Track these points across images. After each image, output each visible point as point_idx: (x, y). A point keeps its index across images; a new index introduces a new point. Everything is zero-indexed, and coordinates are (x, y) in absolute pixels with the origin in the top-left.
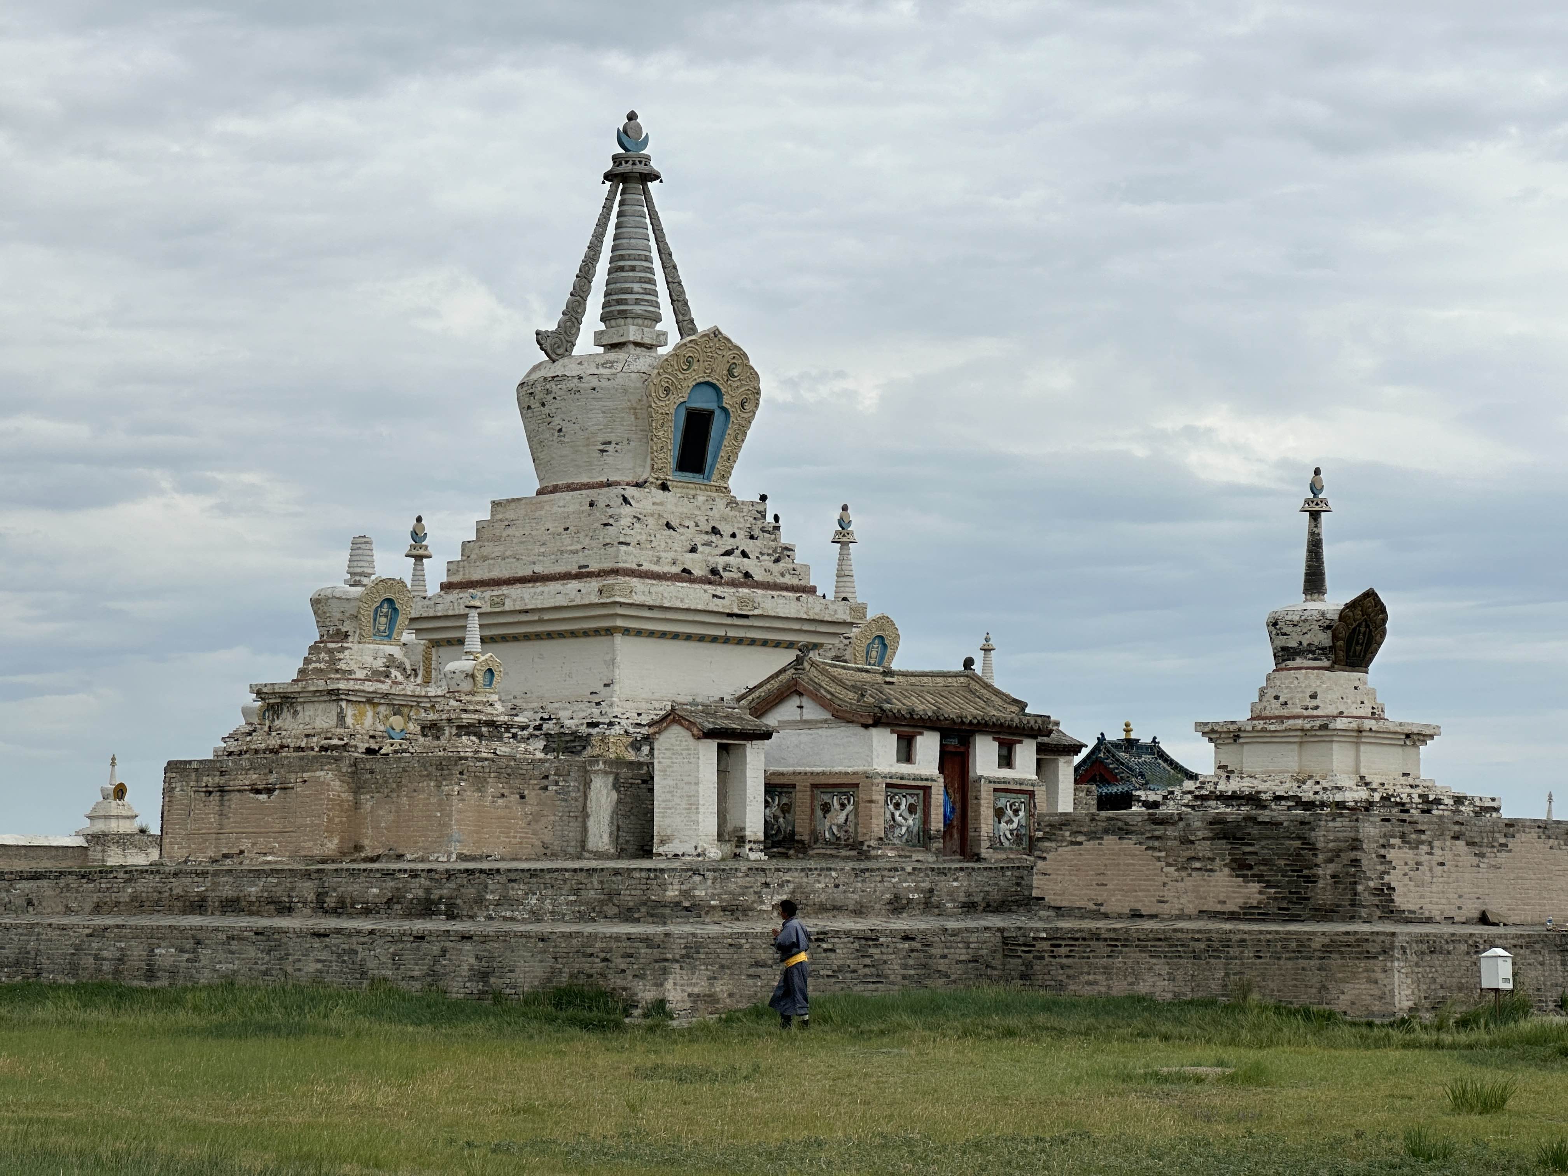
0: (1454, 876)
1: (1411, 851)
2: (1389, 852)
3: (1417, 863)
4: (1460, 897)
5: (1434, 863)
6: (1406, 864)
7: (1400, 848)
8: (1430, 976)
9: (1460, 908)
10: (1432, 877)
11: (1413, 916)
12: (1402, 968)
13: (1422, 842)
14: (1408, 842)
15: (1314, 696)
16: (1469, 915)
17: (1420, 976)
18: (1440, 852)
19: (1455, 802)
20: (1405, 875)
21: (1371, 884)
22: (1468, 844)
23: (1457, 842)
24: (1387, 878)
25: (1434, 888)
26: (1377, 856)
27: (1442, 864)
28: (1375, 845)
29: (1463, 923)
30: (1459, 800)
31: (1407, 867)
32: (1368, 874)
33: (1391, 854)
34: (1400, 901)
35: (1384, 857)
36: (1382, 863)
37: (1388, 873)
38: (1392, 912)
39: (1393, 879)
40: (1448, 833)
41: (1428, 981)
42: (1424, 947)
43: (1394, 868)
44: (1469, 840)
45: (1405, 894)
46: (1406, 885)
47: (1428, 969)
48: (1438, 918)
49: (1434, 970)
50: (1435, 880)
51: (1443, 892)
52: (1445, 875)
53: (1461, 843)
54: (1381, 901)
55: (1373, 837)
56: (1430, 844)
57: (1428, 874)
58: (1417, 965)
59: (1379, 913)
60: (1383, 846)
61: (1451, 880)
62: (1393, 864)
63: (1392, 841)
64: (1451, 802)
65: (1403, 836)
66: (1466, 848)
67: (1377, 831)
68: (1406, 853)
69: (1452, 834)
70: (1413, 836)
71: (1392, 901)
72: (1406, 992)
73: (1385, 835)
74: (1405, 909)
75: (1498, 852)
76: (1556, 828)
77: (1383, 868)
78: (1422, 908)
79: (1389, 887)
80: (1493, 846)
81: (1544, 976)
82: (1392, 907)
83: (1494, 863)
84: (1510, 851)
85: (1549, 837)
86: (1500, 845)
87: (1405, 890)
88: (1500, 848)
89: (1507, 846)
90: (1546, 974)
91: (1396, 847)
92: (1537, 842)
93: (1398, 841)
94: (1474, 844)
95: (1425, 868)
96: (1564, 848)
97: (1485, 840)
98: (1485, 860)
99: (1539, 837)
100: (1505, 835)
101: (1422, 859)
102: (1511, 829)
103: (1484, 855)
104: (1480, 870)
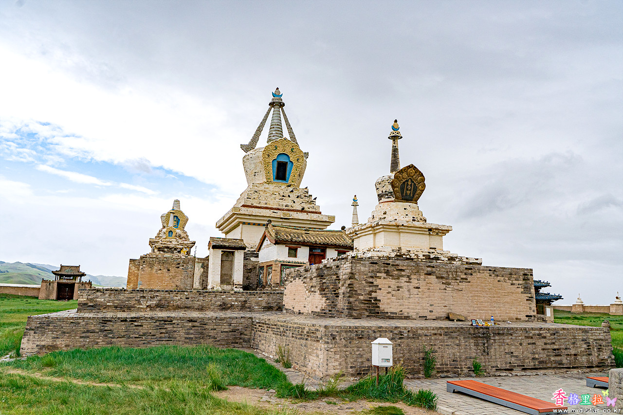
0: (427, 294)
1: (394, 280)
2: (376, 280)
3: (398, 287)
4: (431, 305)
5: (411, 287)
6: (389, 287)
7: (384, 278)
8: (357, 353)
9: (431, 311)
10: (410, 295)
11: (394, 315)
12: (331, 348)
13: (403, 276)
14: (392, 276)
15: (385, 213)
16: (438, 315)
17: (348, 353)
18: (417, 281)
19: (448, 259)
20: (389, 293)
21: (361, 298)
22: (437, 278)
23: (429, 277)
24: (374, 295)
25: (411, 300)
26: (367, 282)
27: (418, 288)
28: (365, 277)
30: (452, 259)
31: (390, 289)
32: (359, 292)
33: (377, 282)
34: (384, 306)
35: (372, 283)
36: (370, 286)
37: (376, 292)
38: (378, 313)
39: (379, 295)
40: (422, 271)
41: (355, 356)
42: (353, 335)
43: (380, 289)
44: (438, 275)
45: (388, 304)
46: (389, 299)
47: (355, 349)
48: (414, 317)
49: (361, 349)
50: (412, 296)
51: (418, 303)
52: (419, 293)
53: (433, 278)
54: (369, 307)
55: (363, 272)
56: (408, 277)
57: (407, 293)
58: (345, 346)
59: (367, 314)
60: (372, 277)
61: (424, 296)
62: (379, 287)
63: (378, 275)
64: (447, 259)
65: (387, 272)
66: (436, 280)
67: (367, 269)
68: (390, 281)
69: (426, 272)
70: (396, 272)
71: (378, 307)
72: (333, 364)
73: (373, 271)
74: (389, 311)
75: (460, 282)
76: (502, 271)
77: (371, 289)
78: (401, 311)
79: (376, 299)
80: (457, 279)
81: (459, 352)
82: (378, 310)
83: (457, 288)
84: (469, 282)
85: (497, 276)
86: (462, 279)
87: (389, 301)
88: (461, 280)
89: (467, 279)
90: (462, 351)
91: (382, 278)
92: (489, 278)
93: (383, 275)
94: (442, 278)
95: (405, 290)
96: (508, 281)
97: (451, 276)
98: (450, 286)
99: (490, 276)
100: (465, 274)
101: (402, 285)
102: (470, 271)
103: (449, 284)
104: (447, 291)
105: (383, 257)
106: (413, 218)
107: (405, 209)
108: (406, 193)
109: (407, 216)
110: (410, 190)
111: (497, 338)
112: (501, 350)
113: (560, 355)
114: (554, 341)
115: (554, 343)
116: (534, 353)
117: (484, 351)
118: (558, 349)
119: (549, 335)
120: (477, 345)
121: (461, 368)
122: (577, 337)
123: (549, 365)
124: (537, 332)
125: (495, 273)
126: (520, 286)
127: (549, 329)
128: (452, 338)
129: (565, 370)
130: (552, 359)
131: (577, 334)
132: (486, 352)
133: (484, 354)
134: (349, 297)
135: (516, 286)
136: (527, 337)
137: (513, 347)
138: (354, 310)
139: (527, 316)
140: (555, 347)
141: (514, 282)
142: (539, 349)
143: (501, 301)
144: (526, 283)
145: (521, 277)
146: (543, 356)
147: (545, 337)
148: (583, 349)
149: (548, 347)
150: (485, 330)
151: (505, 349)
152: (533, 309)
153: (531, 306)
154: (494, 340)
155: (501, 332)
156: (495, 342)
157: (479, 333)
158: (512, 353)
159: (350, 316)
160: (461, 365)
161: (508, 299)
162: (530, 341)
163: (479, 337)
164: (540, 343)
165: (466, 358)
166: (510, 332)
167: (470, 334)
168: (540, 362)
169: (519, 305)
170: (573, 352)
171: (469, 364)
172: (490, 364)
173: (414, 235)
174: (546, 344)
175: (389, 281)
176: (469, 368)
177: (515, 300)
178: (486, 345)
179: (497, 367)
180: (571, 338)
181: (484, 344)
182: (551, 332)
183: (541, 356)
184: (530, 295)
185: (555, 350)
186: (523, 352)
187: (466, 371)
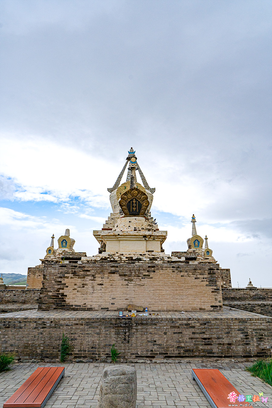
0: (110, 289)
1: (79, 279)
2: (64, 280)
3: (83, 284)
4: (113, 299)
5: (95, 284)
6: (75, 285)
7: (71, 278)
9: (112, 304)
10: (94, 290)
11: (78, 307)
13: (88, 275)
14: (78, 275)
16: (119, 307)
18: (100, 279)
20: (75, 289)
21: (50, 294)
22: (120, 276)
23: (112, 275)
24: (61, 291)
25: (94, 295)
26: (56, 282)
27: (102, 285)
28: (55, 277)
29: (115, 311)
31: (76, 286)
32: (48, 289)
34: (69, 300)
35: (61, 282)
36: (58, 285)
37: (63, 289)
38: (64, 306)
39: (66, 291)
40: (106, 271)
43: (67, 287)
44: (121, 273)
45: (74, 298)
46: (74, 294)
48: (96, 309)
50: (95, 291)
51: (101, 297)
52: (102, 289)
53: (116, 276)
54: (57, 301)
55: (53, 274)
56: (93, 276)
57: (91, 289)
59: (54, 307)
60: (61, 277)
61: (107, 291)
62: (66, 285)
63: (66, 275)
65: (74, 273)
66: (119, 277)
67: (57, 271)
69: (109, 271)
70: (82, 273)
71: (65, 301)
73: (61, 273)
74: (73, 304)
75: (142, 278)
76: (186, 267)
77: (59, 287)
78: (85, 304)
79: (63, 295)
80: (139, 276)
81: (99, 340)
82: (64, 303)
83: (139, 284)
84: (152, 278)
85: (181, 272)
86: (144, 275)
87: (74, 296)
88: (144, 277)
89: (149, 276)
90: (102, 339)
91: (70, 277)
92: (172, 274)
93: (71, 275)
94: (125, 275)
95: (89, 286)
96: (192, 276)
97: (133, 273)
98: (132, 282)
99: (174, 272)
100: (148, 271)
101: (87, 282)
102: (153, 269)
103: (132, 280)
104: (129, 287)
105: (91, 261)
106: (135, 228)
107: (130, 222)
108: (133, 210)
109: (129, 227)
110: (136, 207)
111: (139, 327)
112: (143, 339)
113: (211, 344)
114: (204, 330)
115: (204, 333)
116: (180, 342)
117: (125, 339)
118: (209, 339)
119: (198, 324)
120: (117, 334)
121: (99, 354)
122: (232, 327)
123: (197, 354)
124: (185, 322)
125: (179, 269)
126: (205, 280)
127: (198, 320)
128: (93, 327)
129: (215, 359)
130: (201, 347)
131: (232, 324)
132: (126, 340)
133: (125, 342)
134: (41, 293)
135: (201, 280)
136: (172, 327)
137: (156, 336)
138: (44, 304)
139: (212, 306)
140: (205, 336)
141: (198, 276)
142: (186, 338)
143: (184, 294)
144: (212, 277)
145: (206, 272)
146: (190, 345)
147: (194, 327)
148: (239, 339)
149: (197, 336)
150: (127, 321)
151: (147, 338)
152: (219, 300)
153: (216, 297)
154: (136, 329)
155: (145, 322)
156: (137, 331)
157: (121, 323)
158: (155, 341)
159: (40, 308)
160: (99, 351)
161: (191, 292)
162: (176, 330)
163: (121, 326)
164: (188, 333)
165: (105, 346)
166: (154, 322)
167: (111, 324)
168: (187, 351)
169: (203, 297)
170: (226, 341)
171: (108, 350)
172: (130, 351)
173: (133, 242)
174: (194, 333)
175: (75, 280)
176: (107, 354)
177: (200, 292)
178: (127, 334)
179: (137, 354)
180: (224, 327)
181: (125, 333)
182: (201, 322)
183: (188, 344)
184: (215, 288)
185: (205, 339)
186: (167, 341)
187: (103, 357)
